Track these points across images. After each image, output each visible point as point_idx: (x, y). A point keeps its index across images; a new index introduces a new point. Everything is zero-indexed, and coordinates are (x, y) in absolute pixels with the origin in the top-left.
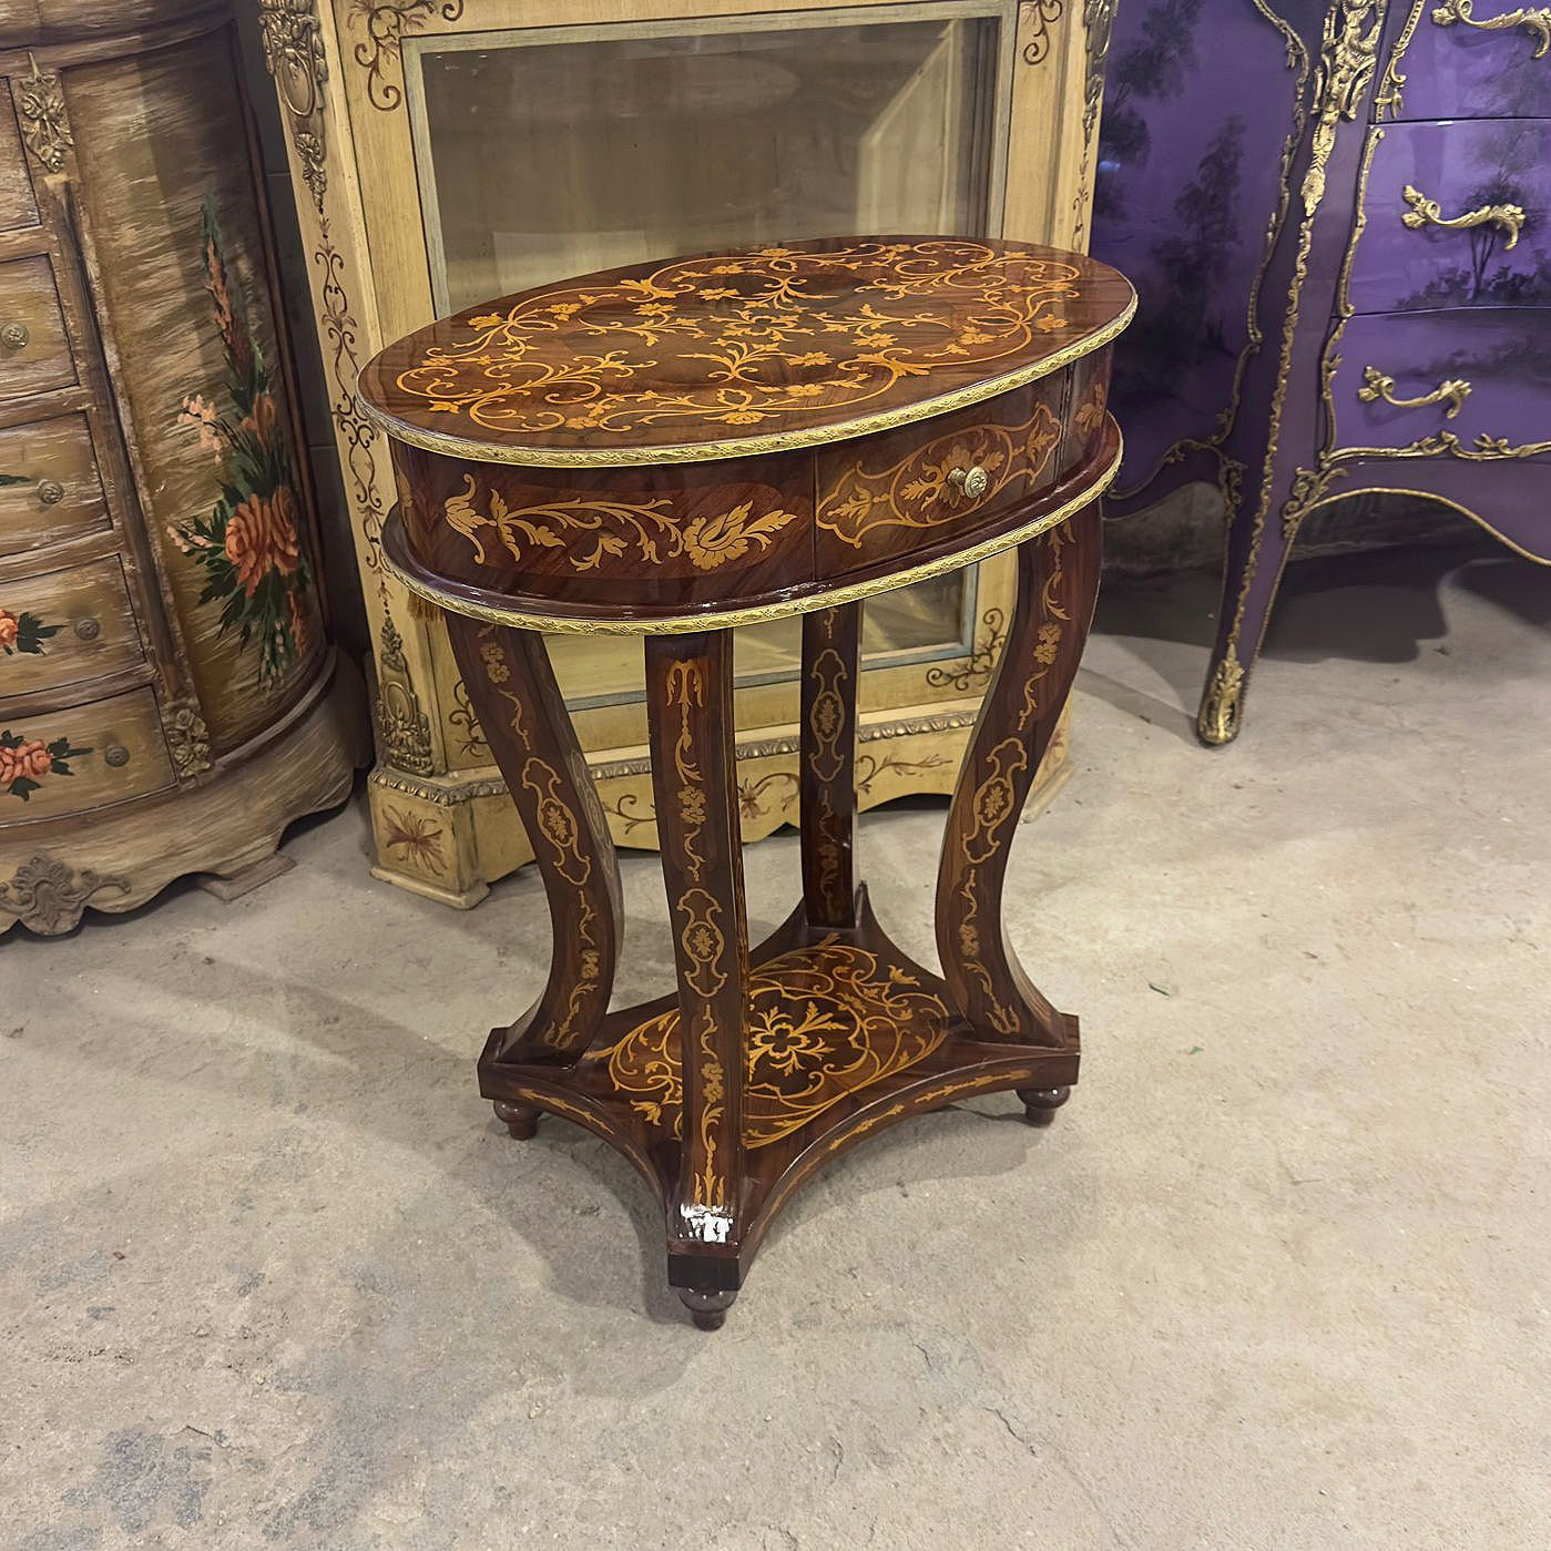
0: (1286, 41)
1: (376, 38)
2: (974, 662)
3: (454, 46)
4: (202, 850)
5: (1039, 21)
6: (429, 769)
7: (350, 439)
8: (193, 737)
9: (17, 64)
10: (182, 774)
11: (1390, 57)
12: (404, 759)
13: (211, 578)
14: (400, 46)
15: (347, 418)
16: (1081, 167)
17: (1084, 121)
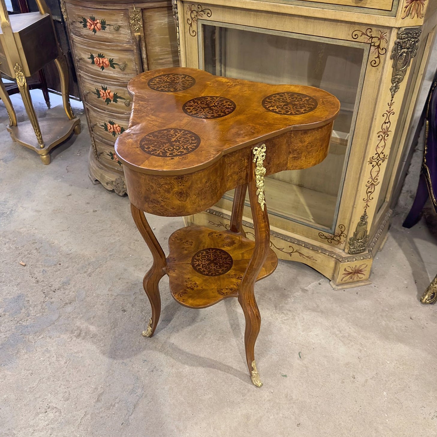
1: (192, 18)
2: (334, 237)
3: (209, 23)
5: (377, 53)
9: (130, 7)
14: (197, 21)
16: (388, 103)
17: (391, 90)
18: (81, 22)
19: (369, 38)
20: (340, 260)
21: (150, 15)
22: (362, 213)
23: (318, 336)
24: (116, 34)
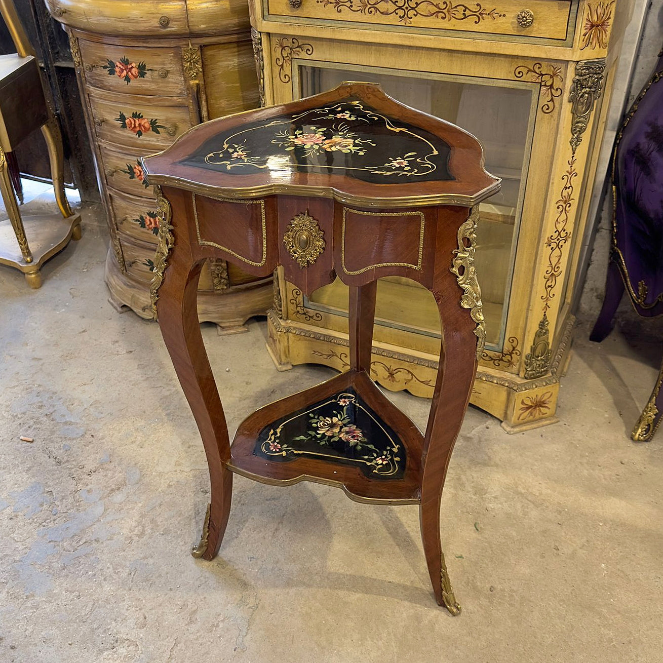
1: (283, 57)
2: (503, 356)
3: (309, 64)
4: (217, 315)
5: (550, 95)
6: (280, 316)
8: (221, 277)
9: (184, 43)
10: (215, 288)
14: (291, 61)
16: (569, 161)
17: (571, 142)
18: (105, 67)
19: (537, 75)
20: (514, 388)
21: (213, 53)
22: (541, 318)
23: (497, 498)
24: (162, 83)
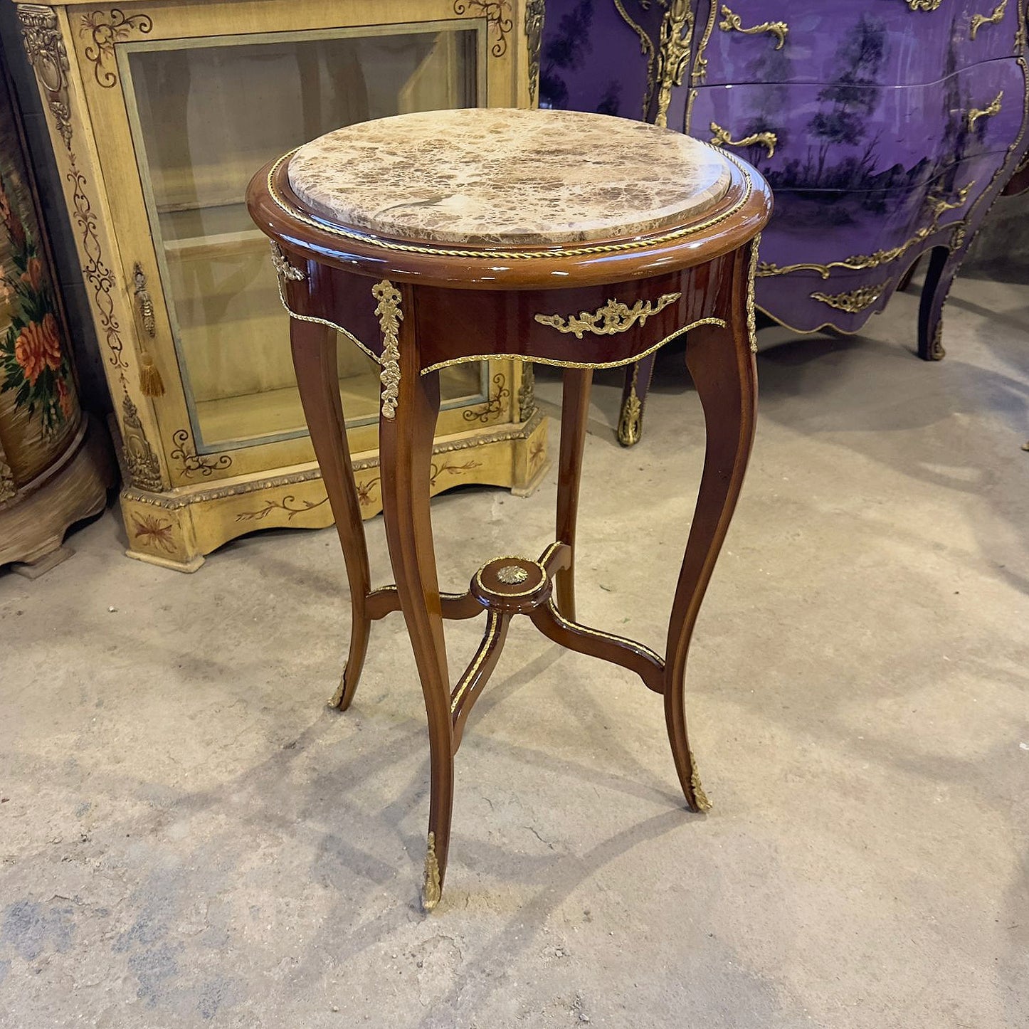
0: (640, 38)
1: (98, 44)
2: (490, 405)
3: (147, 48)
4: (15, 547)
5: (499, 32)
6: (160, 487)
7: (96, 287)
8: (3, 477)
11: (698, 49)
12: (143, 482)
13: (7, 376)
14: (114, 48)
15: (93, 274)
17: (529, 89)
19: (482, 7)
